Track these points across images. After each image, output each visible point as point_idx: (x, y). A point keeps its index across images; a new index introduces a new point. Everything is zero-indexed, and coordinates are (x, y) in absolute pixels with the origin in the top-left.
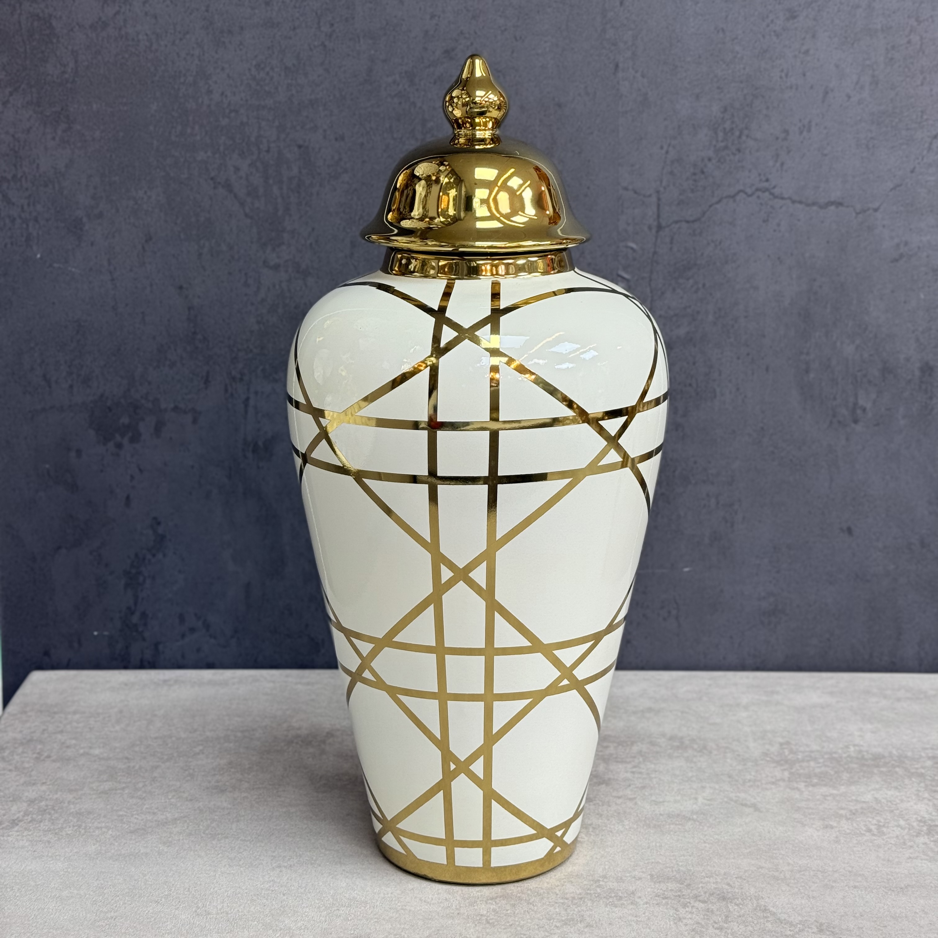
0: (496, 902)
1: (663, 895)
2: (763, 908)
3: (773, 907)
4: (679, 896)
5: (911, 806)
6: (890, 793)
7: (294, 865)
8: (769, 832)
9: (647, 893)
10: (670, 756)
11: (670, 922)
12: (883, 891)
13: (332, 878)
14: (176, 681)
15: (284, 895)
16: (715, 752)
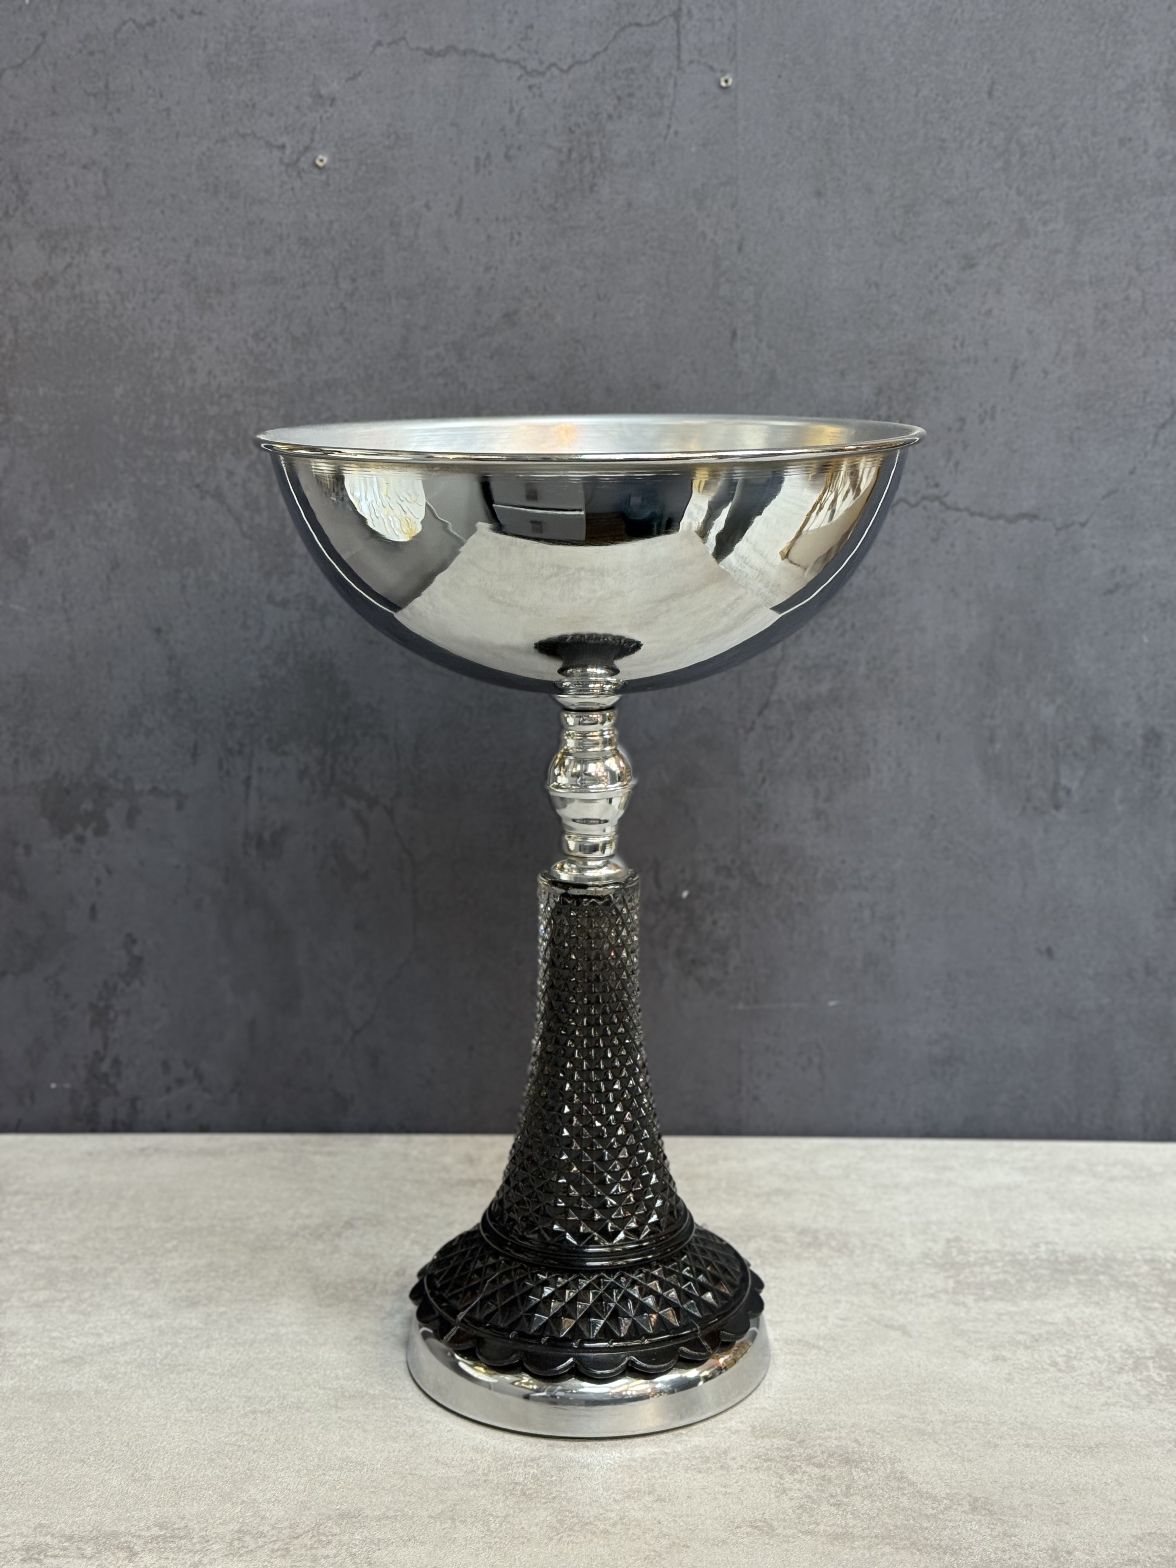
0: (538, 1465)
1: (765, 1455)
2: (898, 1475)
3: (913, 1474)
4: (787, 1457)
5: (1115, 1330)
6: (1088, 1311)
7: (274, 1410)
8: (919, 1366)
9: (743, 1453)
10: (798, 1258)
11: (770, 1495)
12: (1065, 1451)
13: (323, 1428)
14: (157, 1150)
15: (254, 1452)
16: (858, 1252)
